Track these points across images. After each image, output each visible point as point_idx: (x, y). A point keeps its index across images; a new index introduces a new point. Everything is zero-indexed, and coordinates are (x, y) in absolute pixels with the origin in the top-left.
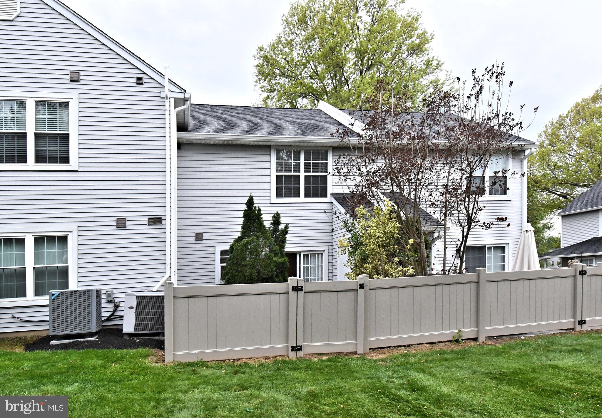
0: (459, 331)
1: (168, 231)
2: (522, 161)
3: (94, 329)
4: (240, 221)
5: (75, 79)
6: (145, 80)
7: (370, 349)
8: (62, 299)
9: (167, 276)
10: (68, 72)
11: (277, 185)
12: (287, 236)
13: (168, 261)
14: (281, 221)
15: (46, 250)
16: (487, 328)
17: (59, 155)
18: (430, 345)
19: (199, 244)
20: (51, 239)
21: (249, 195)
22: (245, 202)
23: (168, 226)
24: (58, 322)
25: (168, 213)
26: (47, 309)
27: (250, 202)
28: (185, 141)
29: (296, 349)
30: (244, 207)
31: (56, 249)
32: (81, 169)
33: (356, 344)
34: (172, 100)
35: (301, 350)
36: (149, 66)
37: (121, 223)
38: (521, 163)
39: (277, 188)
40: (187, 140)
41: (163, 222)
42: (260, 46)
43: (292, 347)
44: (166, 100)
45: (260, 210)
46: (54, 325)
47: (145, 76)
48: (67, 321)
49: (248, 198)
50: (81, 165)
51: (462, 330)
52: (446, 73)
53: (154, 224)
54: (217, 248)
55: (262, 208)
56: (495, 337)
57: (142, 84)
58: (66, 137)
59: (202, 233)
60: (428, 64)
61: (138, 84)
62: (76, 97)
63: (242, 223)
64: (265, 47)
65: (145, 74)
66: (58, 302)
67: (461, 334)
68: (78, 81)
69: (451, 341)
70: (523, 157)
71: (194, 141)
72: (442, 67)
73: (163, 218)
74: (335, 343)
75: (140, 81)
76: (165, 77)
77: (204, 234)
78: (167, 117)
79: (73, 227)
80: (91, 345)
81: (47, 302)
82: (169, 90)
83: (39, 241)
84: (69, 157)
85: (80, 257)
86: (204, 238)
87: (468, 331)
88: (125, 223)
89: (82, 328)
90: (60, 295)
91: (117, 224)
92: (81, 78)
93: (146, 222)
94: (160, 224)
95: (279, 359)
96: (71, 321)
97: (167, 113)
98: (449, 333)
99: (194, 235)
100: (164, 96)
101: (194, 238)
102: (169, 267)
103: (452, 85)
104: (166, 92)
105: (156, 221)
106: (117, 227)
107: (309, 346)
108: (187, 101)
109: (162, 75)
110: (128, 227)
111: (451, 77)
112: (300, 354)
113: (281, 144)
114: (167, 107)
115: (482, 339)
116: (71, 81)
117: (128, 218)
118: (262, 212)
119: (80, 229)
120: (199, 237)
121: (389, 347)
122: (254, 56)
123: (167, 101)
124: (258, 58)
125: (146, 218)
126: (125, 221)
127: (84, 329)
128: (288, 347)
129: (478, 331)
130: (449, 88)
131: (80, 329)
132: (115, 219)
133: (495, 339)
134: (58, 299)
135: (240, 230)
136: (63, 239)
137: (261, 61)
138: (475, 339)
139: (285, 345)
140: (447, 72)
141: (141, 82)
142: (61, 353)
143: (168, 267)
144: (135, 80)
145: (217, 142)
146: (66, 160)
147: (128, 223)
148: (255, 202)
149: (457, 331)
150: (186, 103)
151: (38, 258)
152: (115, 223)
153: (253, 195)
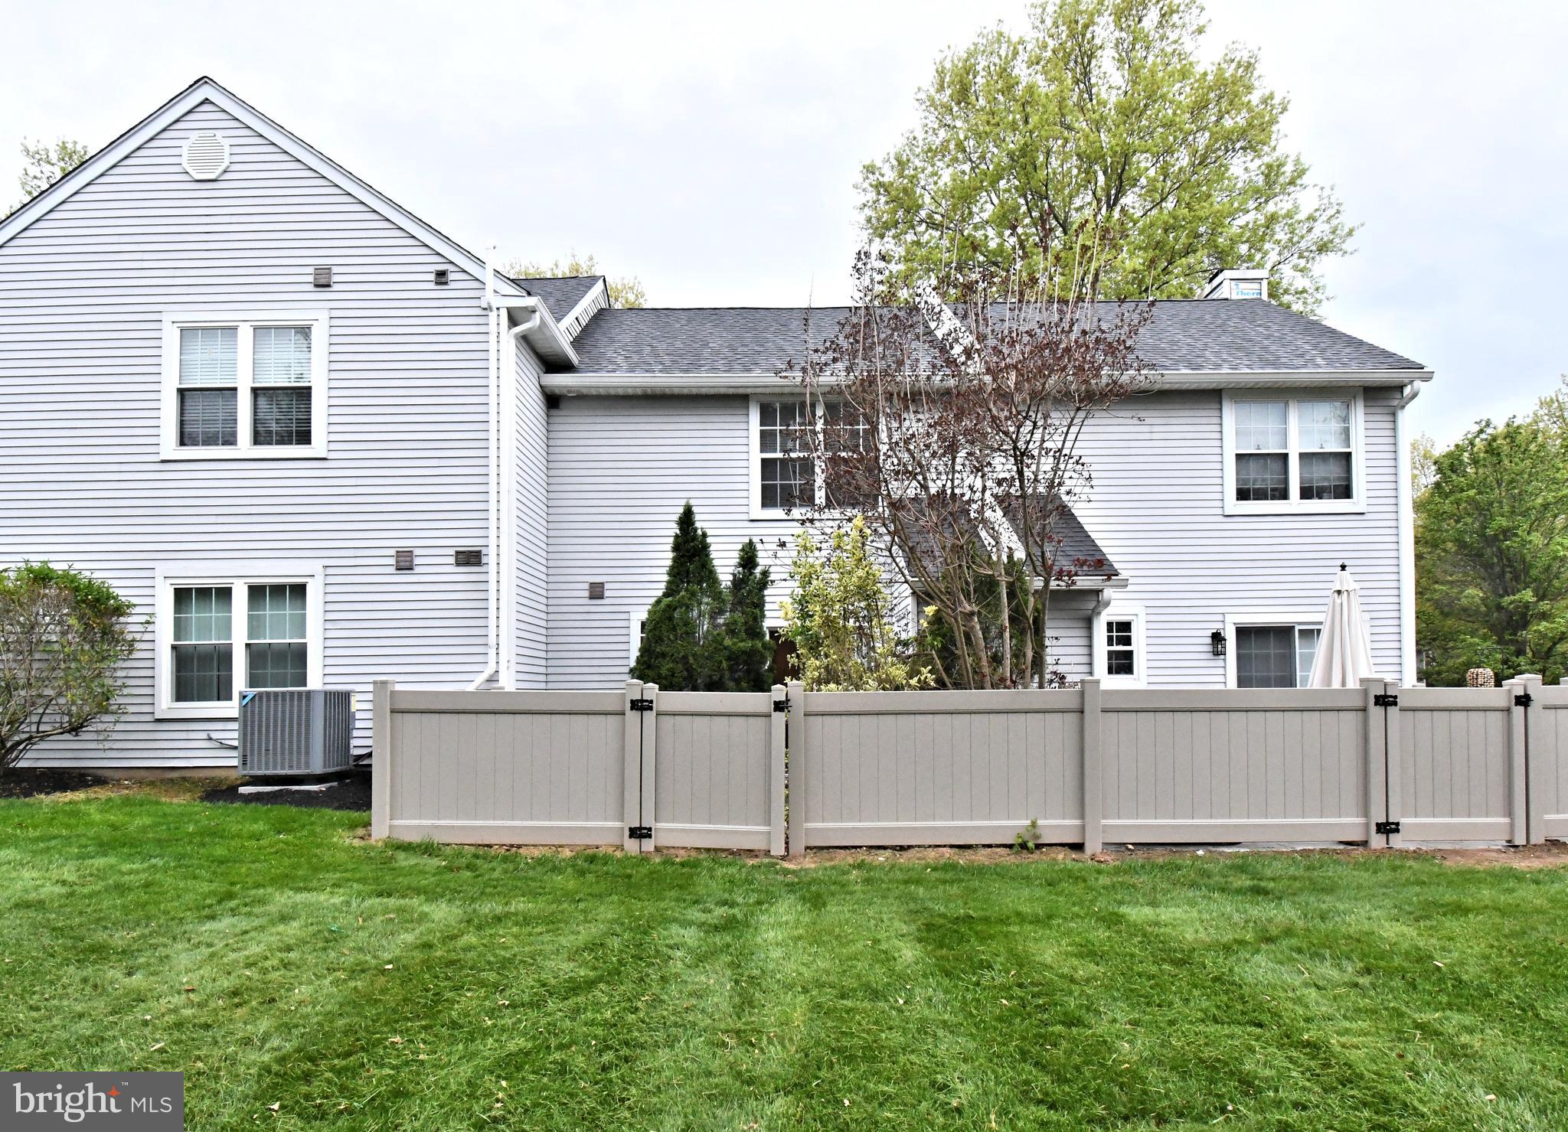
0: (1034, 825)
1: (492, 577)
2: (1394, 414)
3: (317, 767)
4: (667, 558)
5: (323, 282)
6: (451, 276)
7: (807, 848)
8: (260, 707)
9: (489, 670)
10: (311, 270)
11: (763, 479)
12: (766, 592)
13: (492, 640)
14: (758, 560)
15: (268, 611)
16: (1104, 822)
17: (294, 429)
18: (957, 850)
19: (597, 606)
20: (278, 590)
21: (683, 502)
22: (676, 517)
23: (492, 568)
24: (252, 750)
25: (492, 542)
26: (235, 726)
27: (687, 519)
28: (565, 391)
29: (639, 833)
30: (675, 530)
31: (288, 611)
32: (332, 455)
33: (769, 833)
34: (504, 314)
35: (650, 836)
36: (458, 247)
37: (405, 562)
38: (1391, 419)
39: (763, 486)
40: (570, 389)
41: (484, 560)
42: (867, 163)
43: (631, 829)
44: (490, 314)
45: (704, 535)
46: (245, 756)
47: (450, 268)
48: (267, 750)
49: (681, 510)
50: (333, 446)
51: (1040, 822)
52: (1320, 192)
53: (467, 564)
54: (633, 616)
55: (709, 532)
56: (1130, 847)
57: (446, 283)
58: (303, 394)
59: (603, 583)
60: (1271, 173)
61: (437, 283)
62: (324, 316)
63: (669, 563)
64: (878, 164)
65: (451, 262)
66: (253, 712)
67: (1038, 832)
68: (329, 286)
69: (1010, 846)
70: (1395, 403)
71: (585, 391)
72: (1305, 180)
73: (484, 551)
74: (688, 826)
75: (441, 277)
76: (486, 266)
77: (607, 586)
78: (492, 346)
79: (315, 567)
80: (309, 799)
81: (235, 713)
82: (495, 291)
83: (256, 592)
84: (309, 432)
85: (329, 625)
86: (607, 593)
87: (1057, 826)
88: (412, 561)
89: (295, 764)
90: (257, 698)
91: (397, 562)
92: (335, 278)
93: (452, 560)
94: (479, 563)
95: (602, 851)
96: (275, 749)
97: (493, 338)
98: (1009, 825)
99: (587, 586)
100: (486, 306)
101: (586, 594)
102: (494, 651)
103: (1334, 222)
104: (489, 297)
105: (470, 558)
106: (398, 569)
107: (671, 830)
108: (534, 312)
109: (481, 262)
110: (417, 570)
111: (1332, 201)
112: (648, 845)
113: (768, 391)
114: (492, 328)
115: (1093, 846)
116: (317, 286)
117: (417, 552)
118: (709, 540)
119: (330, 571)
120: (597, 592)
121: (855, 847)
122: (855, 187)
123: (493, 315)
124: (864, 190)
125: (452, 551)
126: (412, 556)
127: (299, 768)
128: (622, 829)
129: (1083, 827)
130: (1327, 227)
131: (291, 767)
132: (393, 552)
133: (1130, 850)
134: (253, 706)
135: (666, 578)
136: (299, 591)
137: (872, 195)
138: (1078, 847)
139: (618, 824)
140: (1322, 188)
141: (443, 280)
142: (270, 810)
143: (492, 652)
144: (432, 277)
145: (630, 392)
146: (304, 437)
147: (417, 561)
148: (697, 517)
149: (1028, 822)
150: (533, 315)
151: (255, 626)
152: (392, 561)
153: (692, 502)
